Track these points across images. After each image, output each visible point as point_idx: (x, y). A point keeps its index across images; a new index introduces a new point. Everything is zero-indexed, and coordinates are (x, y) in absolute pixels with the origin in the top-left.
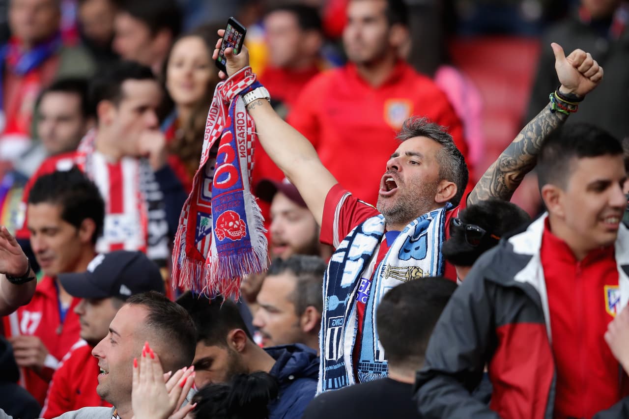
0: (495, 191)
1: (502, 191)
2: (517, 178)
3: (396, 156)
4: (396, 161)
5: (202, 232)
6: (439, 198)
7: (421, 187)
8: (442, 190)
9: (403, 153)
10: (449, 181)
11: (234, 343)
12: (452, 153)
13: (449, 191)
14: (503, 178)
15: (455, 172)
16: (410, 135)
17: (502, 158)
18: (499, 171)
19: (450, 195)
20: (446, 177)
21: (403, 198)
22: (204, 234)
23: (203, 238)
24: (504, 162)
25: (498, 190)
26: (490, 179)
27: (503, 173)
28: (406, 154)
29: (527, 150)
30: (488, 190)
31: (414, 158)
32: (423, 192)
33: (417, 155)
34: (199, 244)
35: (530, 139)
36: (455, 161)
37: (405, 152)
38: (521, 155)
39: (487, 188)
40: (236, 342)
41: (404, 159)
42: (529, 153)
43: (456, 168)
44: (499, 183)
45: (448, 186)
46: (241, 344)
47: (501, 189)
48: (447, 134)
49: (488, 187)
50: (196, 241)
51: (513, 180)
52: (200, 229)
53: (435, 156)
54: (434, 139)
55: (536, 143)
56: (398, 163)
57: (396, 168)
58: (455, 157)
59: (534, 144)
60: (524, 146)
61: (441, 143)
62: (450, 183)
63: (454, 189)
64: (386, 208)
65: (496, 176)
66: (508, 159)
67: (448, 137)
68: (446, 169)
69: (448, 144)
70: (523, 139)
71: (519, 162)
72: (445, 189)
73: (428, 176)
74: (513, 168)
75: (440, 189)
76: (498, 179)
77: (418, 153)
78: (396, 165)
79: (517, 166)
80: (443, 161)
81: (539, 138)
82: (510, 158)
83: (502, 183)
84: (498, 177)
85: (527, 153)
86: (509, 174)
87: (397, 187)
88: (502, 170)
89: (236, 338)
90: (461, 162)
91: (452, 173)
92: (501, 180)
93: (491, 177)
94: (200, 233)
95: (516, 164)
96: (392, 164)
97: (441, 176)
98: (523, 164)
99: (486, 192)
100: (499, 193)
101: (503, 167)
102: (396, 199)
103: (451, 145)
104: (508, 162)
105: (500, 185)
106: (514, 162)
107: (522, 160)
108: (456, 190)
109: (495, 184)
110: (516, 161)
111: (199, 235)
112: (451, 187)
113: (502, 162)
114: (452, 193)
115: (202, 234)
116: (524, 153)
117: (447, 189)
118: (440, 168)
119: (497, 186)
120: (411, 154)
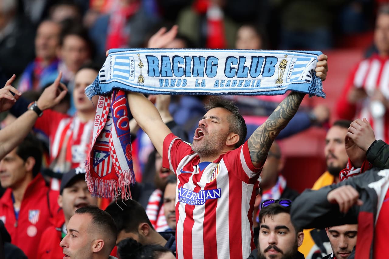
0: (264, 141)
1: (267, 141)
2: (276, 134)
3: (205, 118)
4: (204, 121)
5: (97, 161)
6: (229, 143)
7: (218, 135)
8: (230, 138)
9: (208, 117)
10: (235, 133)
11: (142, 231)
12: (237, 117)
13: (234, 139)
14: (268, 134)
15: (238, 128)
16: (213, 106)
17: (268, 121)
18: (265, 130)
19: (235, 141)
20: (234, 131)
21: (207, 142)
22: (98, 162)
23: (97, 165)
24: (269, 124)
25: (265, 140)
26: (260, 134)
27: (268, 131)
28: (210, 117)
29: (282, 115)
30: (259, 141)
31: (214, 120)
32: (219, 139)
33: (217, 118)
34: (96, 168)
35: (283, 108)
36: (239, 122)
37: (209, 116)
38: (278, 119)
39: (258, 139)
40: (143, 230)
41: (209, 120)
42: (283, 118)
43: (239, 126)
44: (266, 136)
45: (234, 136)
46: (146, 231)
47: (267, 140)
48: (235, 106)
49: (260, 139)
50: (94, 166)
51: (274, 135)
52: (95, 160)
53: (227, 119)
54: (227, 109)
55: (287, 111)
56: (205, 123)
57: (204, 125)
58: (239, 120)
59: (286, 112)
60: (280, 113)
61: (231, 111)
62: (235, 135)
63: (237, 138)
64: (197, 148)
65: (264, 132)
66: (271, 122)
67: (235, 108)
68: (234, 126)
69: (235, 112)
70: (280, 109)
71: (278, 124)
72: (233, 138)
73: (222, 130)
74: (274, 128)
75: (229, 138)
76: (265, 134)
77: (217, 117)
78: (204, 124)
79: (277, 127)
80: (231, 122)
81: (288, 108)
82: (272, 122)
83: (268, 137)
84: (265, 133)
85: (282, 118)
86: (272, 132)
87: (203, 135)
88: (268, 129)
89: (143, 228)
90: (243, 123)
91: (237, 129)
92: (267, 135)
93: (261, 133)
94: (96, 162)
95: (276, 125)
96: (202, 123)
97: (230, 130)
98: (280, 125)
99: (258, 142)
100: (266, 142)
101: (268, 127)
102: (203, 142)
103: (237, 113)
104: (271, 124)
105: (266, 138)
106: (274, 124)
107: (279, 122)
108: (239, 139)
109: (263, 137)
110: (276, 123)
111: (95, 163)
112: (236, 137)
113: (268, 124)
114: (236, 140)
115: (97, 163)
116: (280, 118)
117: (234, 138)
118: (229, 126)
119: (265, 138)
120: (213, 117)
